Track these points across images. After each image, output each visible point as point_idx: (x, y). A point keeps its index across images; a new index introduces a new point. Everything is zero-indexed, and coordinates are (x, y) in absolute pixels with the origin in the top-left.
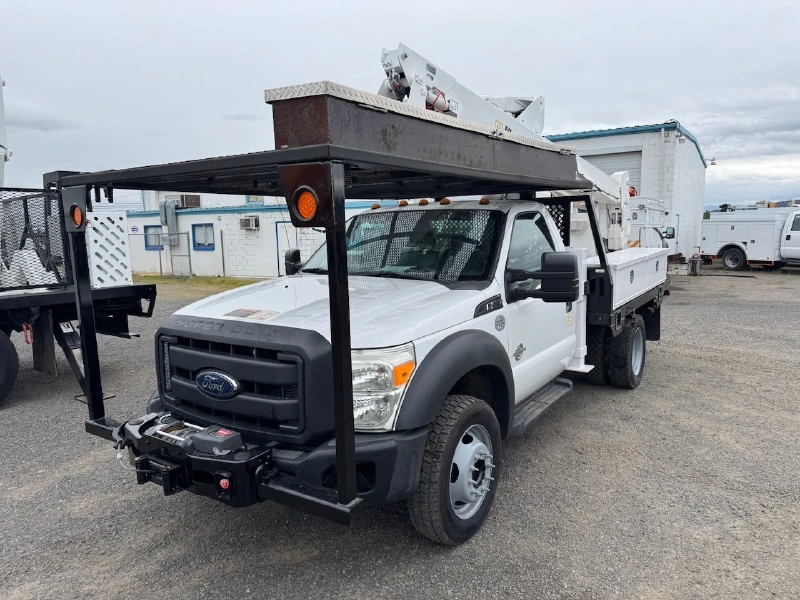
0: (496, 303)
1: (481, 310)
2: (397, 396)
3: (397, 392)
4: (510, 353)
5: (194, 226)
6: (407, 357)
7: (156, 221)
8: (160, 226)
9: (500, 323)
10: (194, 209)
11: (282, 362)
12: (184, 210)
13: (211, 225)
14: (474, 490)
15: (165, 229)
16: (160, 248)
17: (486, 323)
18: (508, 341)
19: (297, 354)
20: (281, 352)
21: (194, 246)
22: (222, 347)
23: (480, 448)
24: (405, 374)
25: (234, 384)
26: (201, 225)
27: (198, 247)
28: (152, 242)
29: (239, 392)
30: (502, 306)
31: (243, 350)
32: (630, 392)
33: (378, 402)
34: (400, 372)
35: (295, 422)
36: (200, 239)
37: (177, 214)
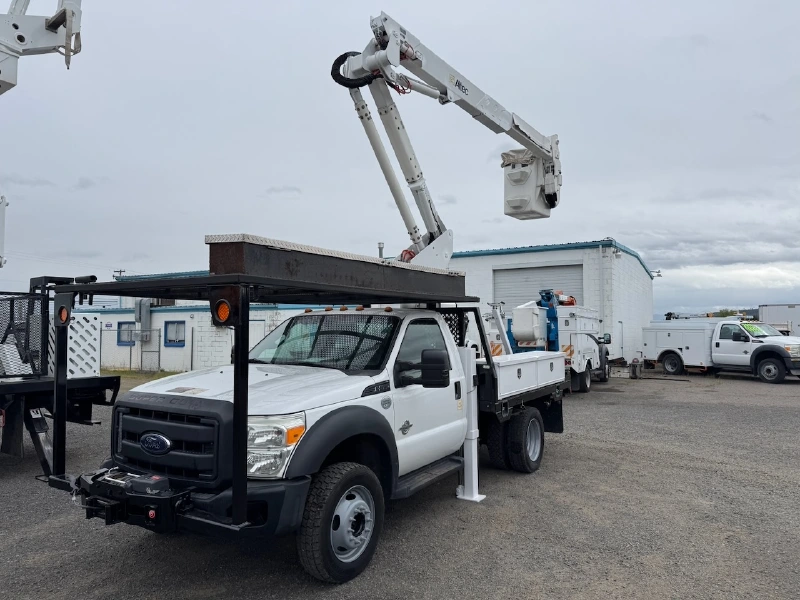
0: (384, 387)
1: (369, 391)
2: (288, 451)
3: (289, 448)
4: (395, 427)
5: (167, 323)
6: (300, 422)
7: (131, 318)
8: (134, 323)
9: (386, 403)
10: (168, 307)
11: (204, 424)
12: (159, 308)
13: (183, 322)
14: (352, 537)
15: (138, 326)
16: (131, 344)
17: (373, 402)
18: (394, 419)
19: (215, 419)
20: (203, 417)
21: (165, 342)
22: (161, 415)
23: (360, 504)
24: (296, 436)
25: (168, 442)
26: (173, 323)
27: (169, 343)
28: (125, 338)
29: (172, 448)
30: (389, 389)
31: (177, 417)
32: (527, 477)
33: (275, 457)
34: (293, 434)
35: (210, 471)
36: (172, 336)
37: (151, 312)
